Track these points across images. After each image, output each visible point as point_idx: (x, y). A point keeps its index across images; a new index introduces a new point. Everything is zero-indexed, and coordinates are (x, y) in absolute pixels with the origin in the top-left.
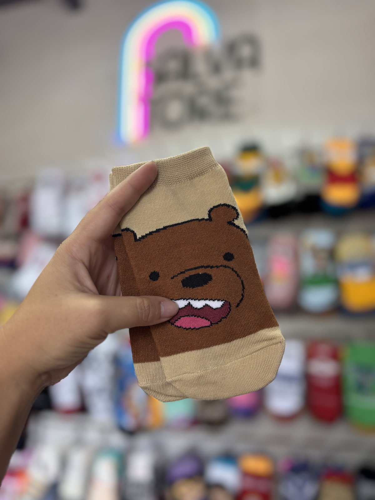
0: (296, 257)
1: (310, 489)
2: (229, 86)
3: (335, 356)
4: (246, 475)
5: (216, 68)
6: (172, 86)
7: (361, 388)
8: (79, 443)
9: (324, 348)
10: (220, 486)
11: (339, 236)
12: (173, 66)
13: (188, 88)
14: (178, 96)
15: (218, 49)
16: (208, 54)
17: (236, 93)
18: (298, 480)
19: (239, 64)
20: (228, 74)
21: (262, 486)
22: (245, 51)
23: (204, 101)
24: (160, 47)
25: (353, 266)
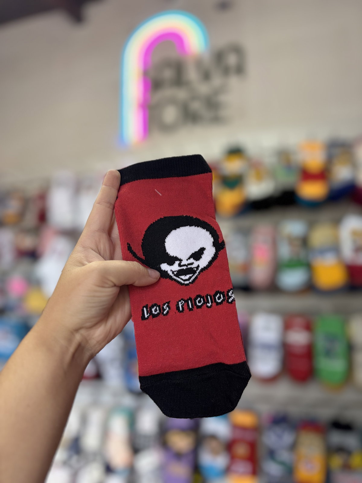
0: (274, 244)
1: (288, 438)
2: (218, 92)
3: (308, 327)
4: (236, 427)
5: (206, 76)
6: (168, 92)
7: (329, 353)
8: (95, 403)
9: (299, 321)
10: (213, 437)
11: (311, 225)
12: (168, 74)
13: (181, 94)
14: (173, 101)
15: (207, 58)
16: (199, 63)
17: (223, 98)
18: (278, 430)
19: (226, 71)
20: (217, 81)
21: (249, 436)
22: (232, 60)
23: (196, 106)
24: (156, 57)
25: (323, 251)
